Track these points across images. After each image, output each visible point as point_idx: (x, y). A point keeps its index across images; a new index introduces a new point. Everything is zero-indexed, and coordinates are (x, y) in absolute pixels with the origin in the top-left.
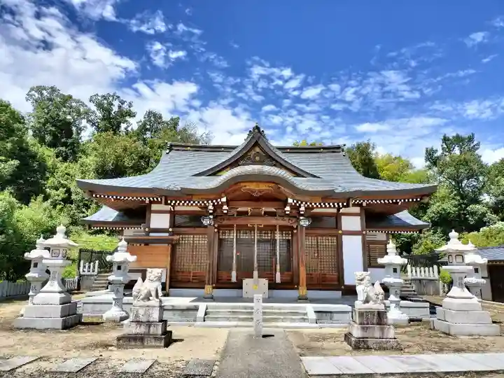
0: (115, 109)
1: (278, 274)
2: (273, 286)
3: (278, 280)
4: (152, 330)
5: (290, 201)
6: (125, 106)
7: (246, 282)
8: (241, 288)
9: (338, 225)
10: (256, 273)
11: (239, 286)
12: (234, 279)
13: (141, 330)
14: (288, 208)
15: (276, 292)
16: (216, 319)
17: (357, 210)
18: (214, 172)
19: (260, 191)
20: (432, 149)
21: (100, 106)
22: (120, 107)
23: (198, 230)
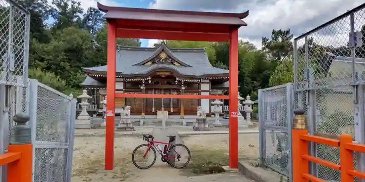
0: (70, 7)
1: (172, 109)
2: (170, 114)
3: (172, 111)
4: (129, 126)
5: (177, 79)
6: (76, 5)
7: (159, 112)
8: (157, 115)
9: (199, 88)
10: (163, 108)
11: (155, 114)
12: (153, 111)
13: (125, 126)
14: (177, 82)
15: (171, 116)
16: (148, 125)
17: (208, 81)
18: (143, 64)
19: (165, 75)
20: (265, 38)
21: (59, 5)
22: (72, 5)
23: (137, 90)
